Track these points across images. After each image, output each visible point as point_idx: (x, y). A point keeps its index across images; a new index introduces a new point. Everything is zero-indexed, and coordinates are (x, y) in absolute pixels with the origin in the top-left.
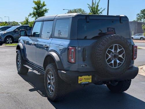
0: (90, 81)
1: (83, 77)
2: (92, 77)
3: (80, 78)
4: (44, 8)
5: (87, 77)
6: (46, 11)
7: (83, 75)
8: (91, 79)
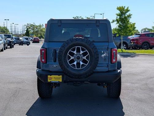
0: (61, 80)
1: (53, 76)
2: (62, 77)
3: (49, 76)
4: (128, 14)
5: (57, 76)
6: (129, 16)
7: (53, 75)
8: (61, 79)
